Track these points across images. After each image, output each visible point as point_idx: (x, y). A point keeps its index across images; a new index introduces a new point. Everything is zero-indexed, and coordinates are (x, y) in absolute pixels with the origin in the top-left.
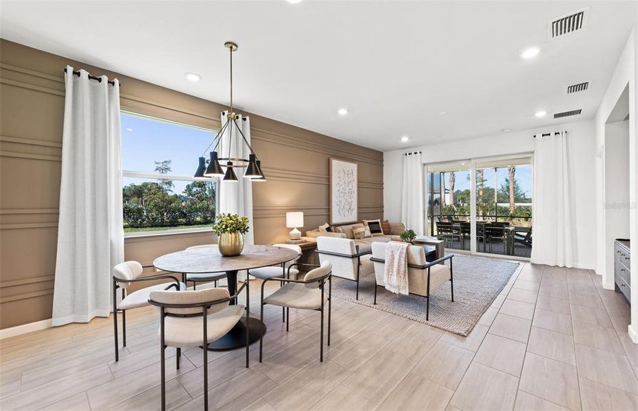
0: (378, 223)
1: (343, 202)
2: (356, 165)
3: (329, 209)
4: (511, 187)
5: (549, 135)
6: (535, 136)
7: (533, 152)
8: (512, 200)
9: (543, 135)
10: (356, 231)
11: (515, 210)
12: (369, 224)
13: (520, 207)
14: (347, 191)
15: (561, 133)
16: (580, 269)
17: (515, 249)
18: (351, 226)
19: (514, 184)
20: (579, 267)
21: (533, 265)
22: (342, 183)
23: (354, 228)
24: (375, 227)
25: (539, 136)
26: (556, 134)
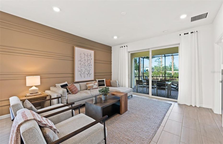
0: (104, 81)
1: (84, 70)
2: (93, 51)
3: (73, 74)
4: (172, 65)
5: (188, 33)
6: (180, 35)
7: (179, 44)
8: (173, 70)
9: (185, 34)
10: (88, 85)
11: (174, 74)
12: (99, 81)
13: (175, 73)
14: (86, 64)
15: (194, 32)
16: (204, 108)
17: (172, 92)
18: (85, 83)
19: (174, 64)
20: (203, 107)
21: (179, 104)
22: (83, 60)
23: (87, 84)
24: (101, 83)
25: (182, 34)
26: (191, 33)
